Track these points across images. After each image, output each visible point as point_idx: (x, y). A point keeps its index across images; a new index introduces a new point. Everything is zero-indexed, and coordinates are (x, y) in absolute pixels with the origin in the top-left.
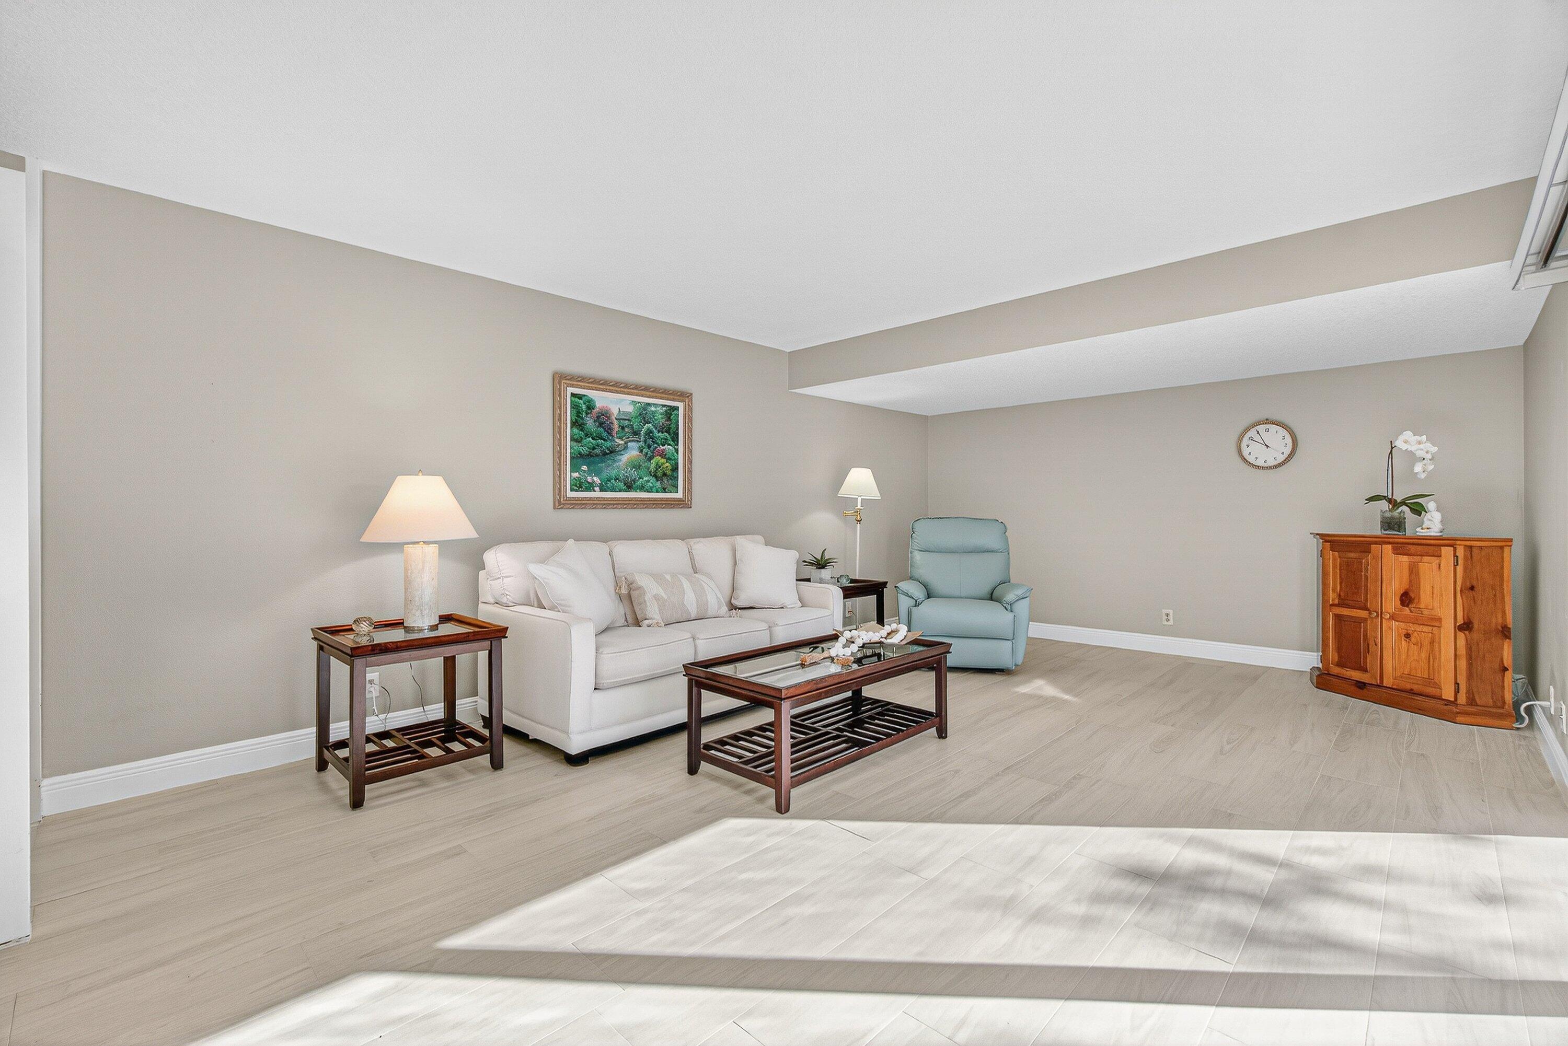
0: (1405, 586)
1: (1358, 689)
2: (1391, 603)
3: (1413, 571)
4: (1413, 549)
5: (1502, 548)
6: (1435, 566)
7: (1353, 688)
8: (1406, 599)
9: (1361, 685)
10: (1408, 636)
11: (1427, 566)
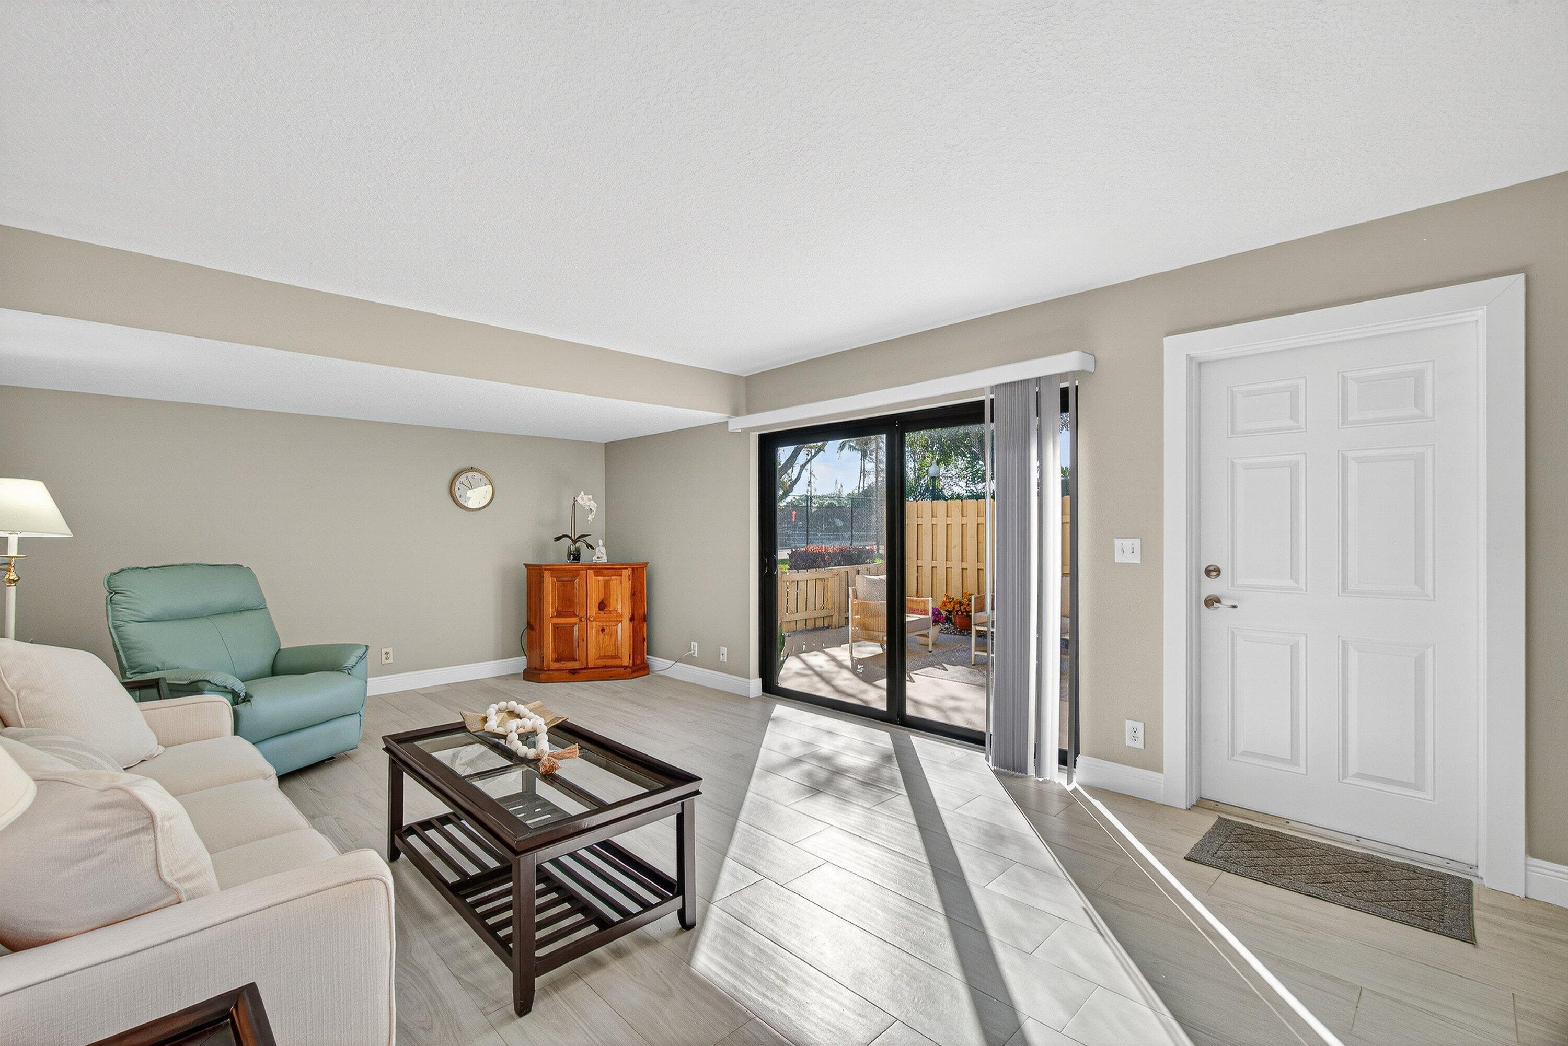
0: (602, 597)
1: (572, 676)
2: (593, 610)
3: (607, 585)
4: (606, 572)
5: (644, 568)
6: (618, 581)
7: (568, 675)
8: (602, 606)
9: (573, 672)
10: (603, 630)
11: (615, 582)
